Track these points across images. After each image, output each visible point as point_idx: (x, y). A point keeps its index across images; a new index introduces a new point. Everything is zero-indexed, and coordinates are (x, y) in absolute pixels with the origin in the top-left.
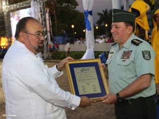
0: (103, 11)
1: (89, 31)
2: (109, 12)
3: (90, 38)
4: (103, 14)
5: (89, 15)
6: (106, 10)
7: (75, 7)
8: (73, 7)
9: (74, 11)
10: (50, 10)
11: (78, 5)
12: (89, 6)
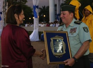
0: (43, 7)
1: (36, 19)
2: (46, 8)
3: (36, 22)
4: (42, 8)
5: (36, 9)
6: (45, 6)
7: (25, 3)
8: (24, 3)
9: (24, 5)
10: (8, 4)
11: (27, 2)
12: (36, 2)
